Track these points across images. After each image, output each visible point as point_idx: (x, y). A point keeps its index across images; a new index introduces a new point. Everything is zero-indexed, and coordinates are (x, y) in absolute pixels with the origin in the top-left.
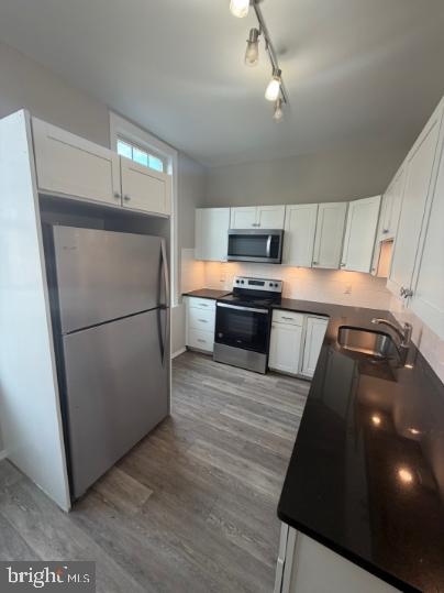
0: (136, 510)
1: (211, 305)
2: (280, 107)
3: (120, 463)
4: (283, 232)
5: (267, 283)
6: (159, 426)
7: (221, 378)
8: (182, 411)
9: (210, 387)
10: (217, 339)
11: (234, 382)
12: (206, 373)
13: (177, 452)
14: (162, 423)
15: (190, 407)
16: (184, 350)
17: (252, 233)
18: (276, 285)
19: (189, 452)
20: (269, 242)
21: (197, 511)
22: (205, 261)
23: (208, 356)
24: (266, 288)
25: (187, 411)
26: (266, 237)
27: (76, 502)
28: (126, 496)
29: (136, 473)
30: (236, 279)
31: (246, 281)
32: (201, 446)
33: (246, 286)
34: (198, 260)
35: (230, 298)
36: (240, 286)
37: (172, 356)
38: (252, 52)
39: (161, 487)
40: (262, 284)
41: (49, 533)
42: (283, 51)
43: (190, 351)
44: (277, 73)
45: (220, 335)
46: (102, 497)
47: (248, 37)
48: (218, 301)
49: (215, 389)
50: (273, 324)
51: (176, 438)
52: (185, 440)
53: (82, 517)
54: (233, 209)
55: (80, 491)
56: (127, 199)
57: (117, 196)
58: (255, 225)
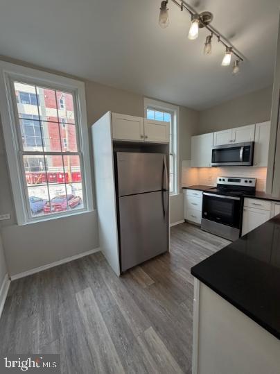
0: (145, 287)
1: (200, 194)
2: (237, 64)
3: (141, 265)
4: (254, 143)
5: (243, 181)
6: (162, 255)
7: (204, 240)
8: (176, 251)
9: (197, 244)
10: (203, 216)
11: (214, 244)
12: (194, 235)
13: (170, 270)
14: (164, 255)
15: (181, 251)
16: (183, 221)
17: (230, 146)
18: (250, 182)
19: (176, 272)
20: (241, 151)
21: (176, 299)
22: (198, 168)
23: (198, 226)
24: (242, 183)
25: (179, 252)
26: (239, 148)
27: (122, 274)
28: (143, 280)
29: (148, 272)
30: (218, 178)
31: (226, 179)
32: (184, 271)
33: (227, 183)
34: (193, 168)
35: (215, 190)
36: (222, 183)
37: (170, 225)
38: (207, 49)
39: (159, 282)
40: (239, 181)
41: (112, 281)
42: (232, 36)
43: (187, 222)
44: (229, 50)
45: (206, 214)
46: (132, 277)
47: (205, 41)
48: (205, 191)
49: (199, 245)
50: (244, 208)
51: (170, 263)
52: (175, 265)
53: (124, 281)
54: (215, 133)
55: (124, 269)
56: (146, 137)
57: (142, 137)
58: (231, 141)
